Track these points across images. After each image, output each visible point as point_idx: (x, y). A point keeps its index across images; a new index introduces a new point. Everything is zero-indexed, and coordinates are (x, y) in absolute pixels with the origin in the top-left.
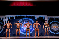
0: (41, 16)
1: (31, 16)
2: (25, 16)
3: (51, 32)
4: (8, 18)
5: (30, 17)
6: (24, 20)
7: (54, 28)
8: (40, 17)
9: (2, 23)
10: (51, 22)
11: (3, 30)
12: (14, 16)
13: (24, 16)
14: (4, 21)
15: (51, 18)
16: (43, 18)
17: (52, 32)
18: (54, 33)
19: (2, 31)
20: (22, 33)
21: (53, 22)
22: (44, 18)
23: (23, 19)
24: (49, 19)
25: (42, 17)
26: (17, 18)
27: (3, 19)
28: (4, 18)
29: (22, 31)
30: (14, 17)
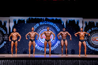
0: (72, 19)
1: (55, 18)
2: (45, 18)
3: (89, 47)
4: (15, 22)
5: (52, 21)
6: (42, 26)
7: (95, 40)
8: (70, 21)
9: (3, 31)
10: (90, 30)
11: (5, 42)
12: (26, 18)
13: (43, 18)
14: (7, 26)
15: (89, 22)
16: (76, 22)
17: (91, 48)
18: (94, 49)
19: (3, 44)
20: (38, 48)
21: (93, 29)
22: (78, 22)
23: (41, 24)
24: (86, 23)
25: (74, 21)
26: (29, 21)
27: (5, 24)
28: (8, 21)
29: (38, 45)
30: (24, 21)
